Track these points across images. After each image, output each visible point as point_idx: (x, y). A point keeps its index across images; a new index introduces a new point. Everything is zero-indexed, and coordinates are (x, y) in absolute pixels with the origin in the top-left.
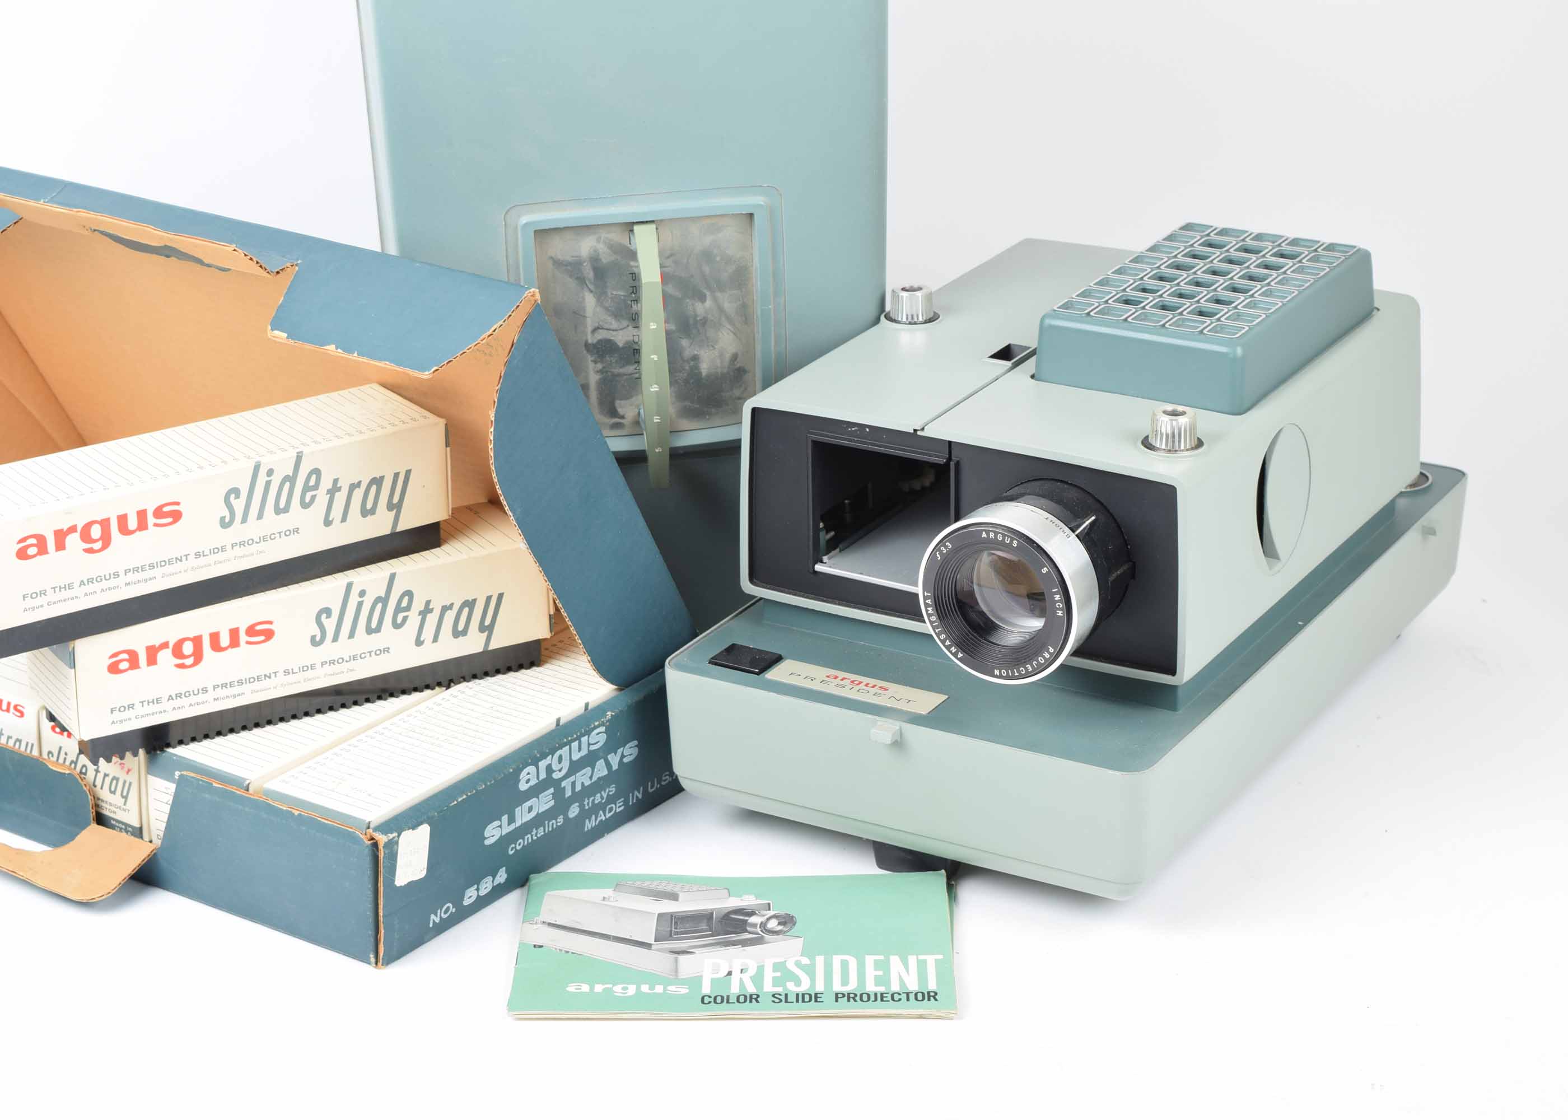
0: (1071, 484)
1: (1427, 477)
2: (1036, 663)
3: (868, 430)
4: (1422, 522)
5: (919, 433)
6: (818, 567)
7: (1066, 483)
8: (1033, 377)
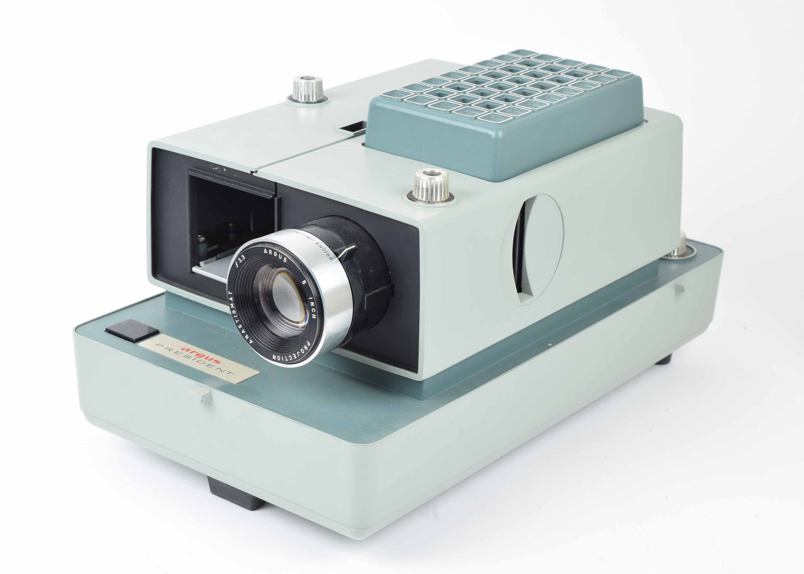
0: (352, 221)
1: (693, 250)
2: (299, 353)
3: (225, 170)
4: (676, 281)
5: (254, 174)
6: (195, 269)
7: (350, 220)
8: (363, 144)
